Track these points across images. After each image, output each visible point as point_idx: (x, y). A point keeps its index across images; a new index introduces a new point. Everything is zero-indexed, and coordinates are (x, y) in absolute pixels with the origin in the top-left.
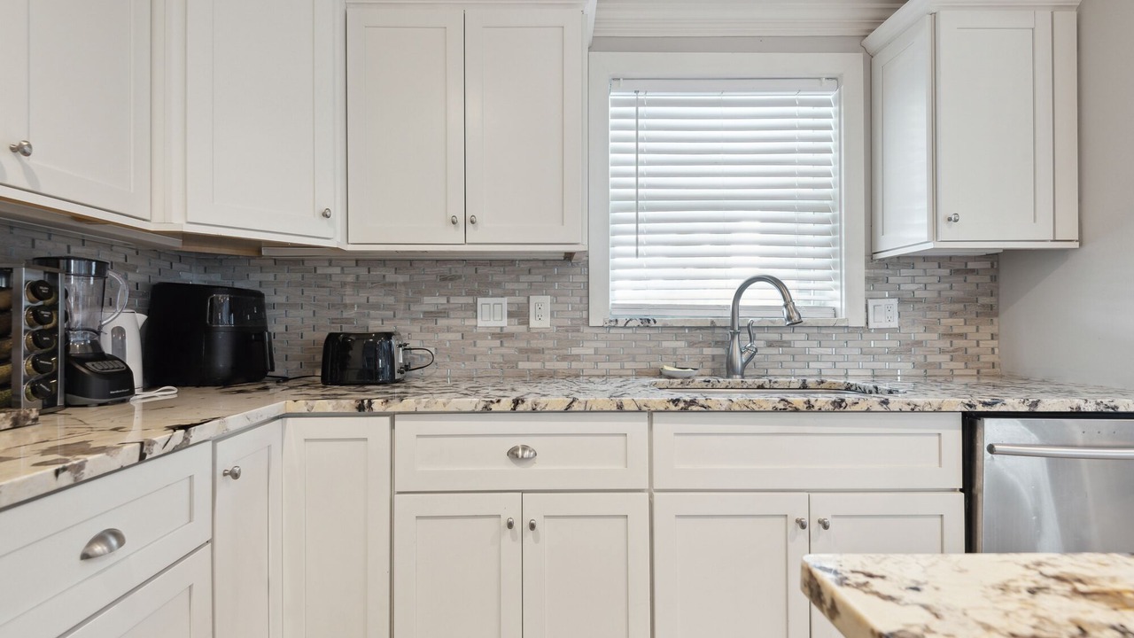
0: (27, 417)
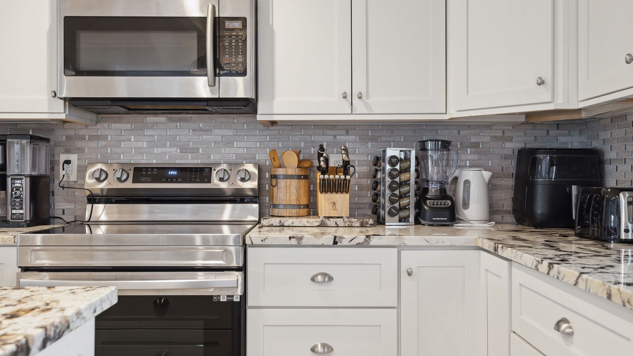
0: (367, 223)
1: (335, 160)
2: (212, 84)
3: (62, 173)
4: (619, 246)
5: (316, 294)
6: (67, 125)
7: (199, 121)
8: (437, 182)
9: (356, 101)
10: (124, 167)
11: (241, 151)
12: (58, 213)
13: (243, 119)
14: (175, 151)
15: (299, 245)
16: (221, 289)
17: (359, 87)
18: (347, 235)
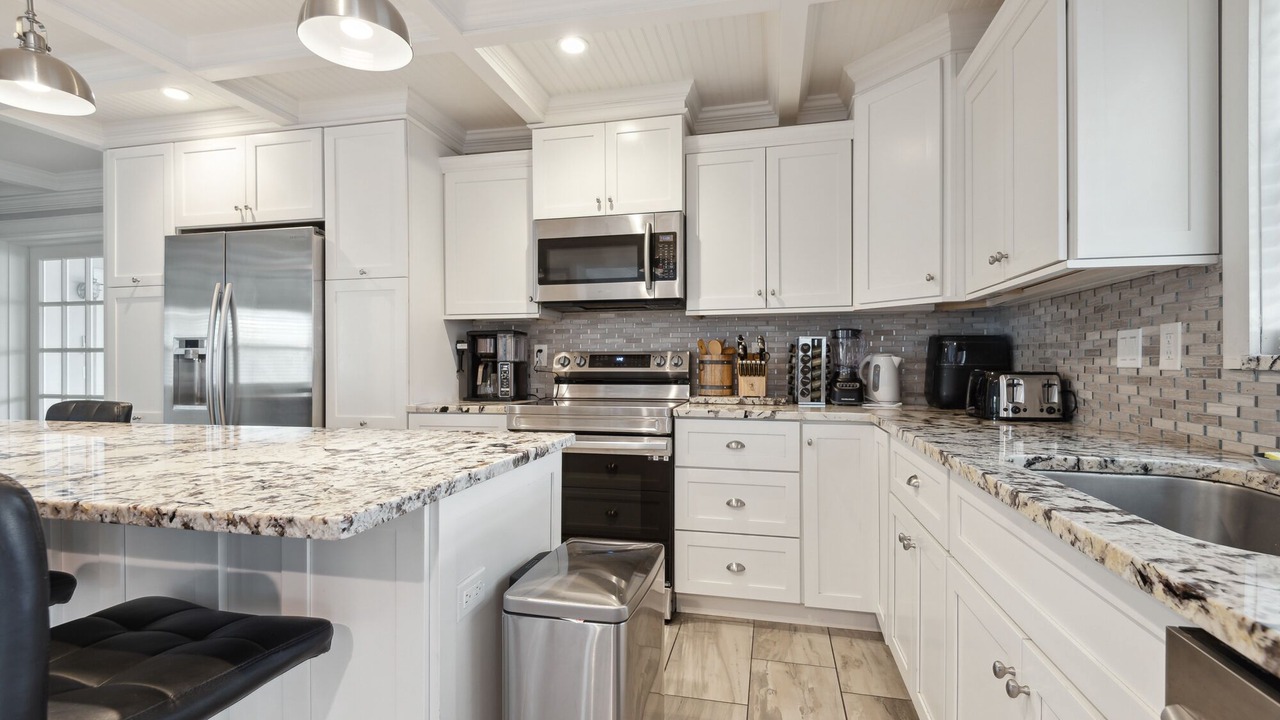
1: (755, 348)
2: (650, 288)
3: (536, 359)
4: (998, 423)
5: (732, 458)
6: (539, 322)
7: (641, 316)
8: (848, 367)
9: (770, 297)
10: (582, 355)
11: (675, 341)
12: (533, 392)
13: (677, 313)
14: (622, 341)
15: (716, 418)
16: (654, 450)
17: (773, 285)
18: (757, 410)
